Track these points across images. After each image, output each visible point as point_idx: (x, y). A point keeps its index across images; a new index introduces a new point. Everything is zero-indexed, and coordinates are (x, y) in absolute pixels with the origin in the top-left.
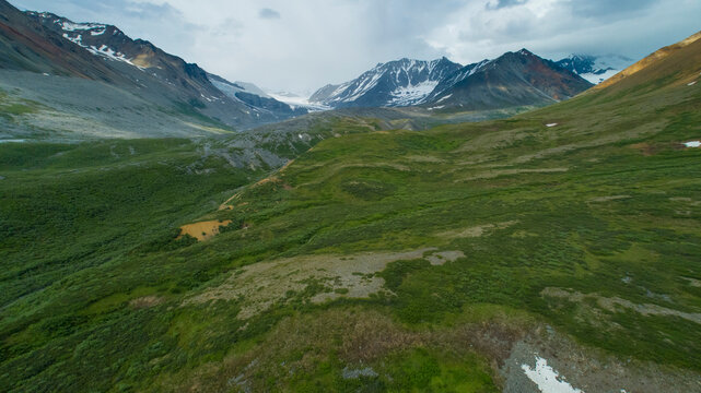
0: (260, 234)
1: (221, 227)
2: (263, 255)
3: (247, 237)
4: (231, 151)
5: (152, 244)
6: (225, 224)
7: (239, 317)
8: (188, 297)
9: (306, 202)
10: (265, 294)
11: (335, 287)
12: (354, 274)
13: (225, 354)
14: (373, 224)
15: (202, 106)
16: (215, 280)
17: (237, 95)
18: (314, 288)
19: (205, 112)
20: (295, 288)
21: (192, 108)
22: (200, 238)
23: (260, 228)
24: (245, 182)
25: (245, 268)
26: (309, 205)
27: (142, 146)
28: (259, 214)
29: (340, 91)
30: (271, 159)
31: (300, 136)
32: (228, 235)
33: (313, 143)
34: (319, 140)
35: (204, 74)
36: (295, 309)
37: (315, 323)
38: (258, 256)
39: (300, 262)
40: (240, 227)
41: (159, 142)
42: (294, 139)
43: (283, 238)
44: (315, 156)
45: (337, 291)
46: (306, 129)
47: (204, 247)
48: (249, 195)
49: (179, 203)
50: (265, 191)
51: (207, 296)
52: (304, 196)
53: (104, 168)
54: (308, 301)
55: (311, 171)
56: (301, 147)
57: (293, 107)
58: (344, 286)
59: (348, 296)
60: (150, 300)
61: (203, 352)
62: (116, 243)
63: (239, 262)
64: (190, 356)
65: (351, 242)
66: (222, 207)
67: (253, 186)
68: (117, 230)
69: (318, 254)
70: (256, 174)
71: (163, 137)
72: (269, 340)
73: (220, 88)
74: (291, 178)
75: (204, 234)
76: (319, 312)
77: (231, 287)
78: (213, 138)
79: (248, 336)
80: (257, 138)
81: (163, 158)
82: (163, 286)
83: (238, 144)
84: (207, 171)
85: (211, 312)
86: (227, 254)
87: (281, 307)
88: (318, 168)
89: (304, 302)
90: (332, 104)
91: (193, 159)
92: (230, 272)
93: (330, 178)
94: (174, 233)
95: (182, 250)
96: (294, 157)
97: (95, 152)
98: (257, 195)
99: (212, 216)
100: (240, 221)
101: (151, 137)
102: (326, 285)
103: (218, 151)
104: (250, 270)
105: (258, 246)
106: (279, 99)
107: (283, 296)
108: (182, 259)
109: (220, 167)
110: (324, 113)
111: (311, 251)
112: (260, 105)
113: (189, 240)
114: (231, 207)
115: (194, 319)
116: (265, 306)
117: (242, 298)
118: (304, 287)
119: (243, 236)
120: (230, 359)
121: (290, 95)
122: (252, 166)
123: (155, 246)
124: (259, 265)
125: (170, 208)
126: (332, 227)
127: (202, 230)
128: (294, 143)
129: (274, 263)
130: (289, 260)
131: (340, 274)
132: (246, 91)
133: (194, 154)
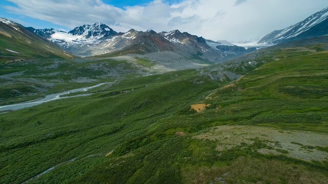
0: (224, 111)
1: (206, 107)
2: (226, 122)
3: (218, 113)
4: (212, 73)
5: (181, 111)
6: (208, 105)
7: (216, 149)
8: (194, 135)
9: (252, 97)
10: (228, 141)
11: (276, 147)
12: (292, 143)
13: (212, 164)
14: (310, 113)
15: (201, 54)
16: (204, 130)
17: (217, 47)
18: (259, 144)
19: (202, 57)
20: (247, 142)
21: (197, 56)
22: (198, 111)
23: (224, 109)
24: (218, 87)
25: (217, 127)
26: (253, 99)
27: (180, 73)
28: (224, 102)
29: (283, 33)
30: (231, 75)
31: (250, 63)
32: (210, 111)
33: (258, 66)
34: (262, 64)
35: (204, 40)
36: (247, 153)
37: (263, 165)
38: (224, 122)
39: (249, 129)
40: (215, 108)
41: (185, 71)
42: (246, 65)
43: (237, 115)
44: (260, 73)
45: (278, 150)
46: (253, 58)
47: (199, 115)
48: (219, 93)
49: (190, 96)
50: (228, 91)
51: (201, 136)
52: (250, 94)
53: (168, 82)
54: (256, 151)
55: (255, 81)
56: (250, 69)
57: (246, 48)
58: (284, 148)
59: (288, 156)
60: (181, 133)
61: (202, 160)
62: (171, 110)
63: (215, 124)
64: (198, 160)
65: (288, 122)
66: (207, 98)
67: (221, 88)
68: (171, 105)
69: (260, 126)
70: (224, 83)
71: (186, 69)
72: (233, 165)
73: (210, 45)
74: (243, 85)
75: (199, 109)
76: (265, 159)
77: (211, 134)
78: (204, 68)
79: (222, 160)
80: (225, 66)
81: (185, 77)
82: (185, 129)
83: (215, 70)
84: (201, 82)
85: (204, 143)
86: (209, 119)
87: (239, 150)
88: (260, 79)
89: (253, 151)
90: (275, 42)
91: (196, 77)
92: (211, 128)
93: (269, 84)
94: (188, 108)
95: (191, 115)
96: (245, 74)
97: (166, 76)
98: (223, 93)
99: (203, 102)
100: (215, 105)
101: (182, 69)
102: (268, 145)
103: (206, 73)
104: (220, 128)
105: (224, 117)
106: (239, 45)
107: (239, 144)
108: (191, 119)
109: (206, 80)
110: (268, 48)
111: (255, 123)
112: (228, 50)
113: (194, 111)
114: (211, 98)
115: (197, 145)
116: (230, 147)
117: (217, 141)
118: (252, 142)
119: (216, 111)
120: (215, 168)
121: (246, 42)
122: (221, 79)
123: (182, 112)
124: (225, 126)
125: (187, 97)
126: (270, 112)
127: (199, 107)
128: (245, 67)
129: (232, 127)
130: (241, 127)
131: (280, 141)
132: (222, 44)
133: (197, 75)
